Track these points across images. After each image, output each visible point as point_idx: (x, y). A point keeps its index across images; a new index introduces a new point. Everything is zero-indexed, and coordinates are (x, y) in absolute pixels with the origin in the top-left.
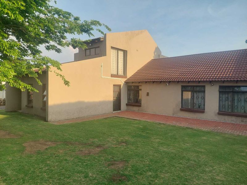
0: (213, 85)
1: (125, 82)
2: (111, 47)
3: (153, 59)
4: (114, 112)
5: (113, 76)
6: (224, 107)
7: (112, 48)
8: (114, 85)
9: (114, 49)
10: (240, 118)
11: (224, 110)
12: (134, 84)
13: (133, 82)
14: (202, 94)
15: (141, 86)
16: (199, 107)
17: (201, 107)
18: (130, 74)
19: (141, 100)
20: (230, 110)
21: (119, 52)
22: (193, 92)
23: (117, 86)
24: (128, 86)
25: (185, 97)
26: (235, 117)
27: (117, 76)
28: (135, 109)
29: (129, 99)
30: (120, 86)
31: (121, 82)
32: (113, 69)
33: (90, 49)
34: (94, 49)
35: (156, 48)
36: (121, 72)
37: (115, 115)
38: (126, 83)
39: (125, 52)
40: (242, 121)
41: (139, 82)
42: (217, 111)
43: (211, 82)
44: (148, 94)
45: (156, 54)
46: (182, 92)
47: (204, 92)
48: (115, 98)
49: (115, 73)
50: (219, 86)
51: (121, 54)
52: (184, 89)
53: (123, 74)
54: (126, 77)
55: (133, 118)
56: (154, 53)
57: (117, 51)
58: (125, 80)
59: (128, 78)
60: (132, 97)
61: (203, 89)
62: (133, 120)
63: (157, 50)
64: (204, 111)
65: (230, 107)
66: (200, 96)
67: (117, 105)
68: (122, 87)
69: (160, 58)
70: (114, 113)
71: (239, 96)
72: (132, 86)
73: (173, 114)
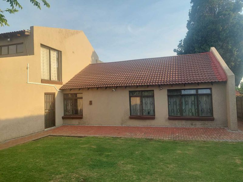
0: (161, 89)
1: (60, 89)
2: (41, 44)
3: (91, 63)
4: (46, 129)
5: (43, 81)
6: (173, 111)
7: (43, 46)
8: (46, 94)
9: (44, 48)
10: (190, 121)
11: (173, 114)
12: (72, 92)
13: (71, 89)
14: (151, 99)
15: (82, 93)
16: (149, 113)
17: (150, 113)
18: (66, 79)
19: (81, 111)
20: (179, 114)
21: (52, 52)
22: (142, 97)
23: (49, 94)
24: (64, 94)
25: (133, 103)
26: (185, 121)
27: (50, 81)
28: (75, 122)
29: (66, 110)
30: (53, 94)
31: (55, 89)
32: (44, 72)
33: (8, 46)
34: (15, 46)
35: (93, 52)
36: (54, 77)
37: (49, 134)
38: (62, 90)
39: (59, 53)
40: (192, 125)
41: (80, 89)
42: (168, 116)
43: (160, 86)
44: (91, 103)
45: (93, 58)
46: (130, 97)
47: (153, 96)
48: (47, 111)
49: (47, 78)
50: (168, 90)
51: (54, 55)
52: (131, 95)
53: (57, 80)
54: (61, 84)
55: (76, 135)
56: (92, 57)
57: (48, 51)
58: (59, 86)
59: (64, 84)
60: (69, 107)
61: (150, 94)
62: (77, 139)
63: (94, 55)
64: (155, 117)
65: (178, 111)
66: (149, 102)
67: (50, 120)
68: (56, 96)
69: (98, 63)
70: (47, 131)
71: (187, 99)
72: (69, 94)
73: (122, 124)
